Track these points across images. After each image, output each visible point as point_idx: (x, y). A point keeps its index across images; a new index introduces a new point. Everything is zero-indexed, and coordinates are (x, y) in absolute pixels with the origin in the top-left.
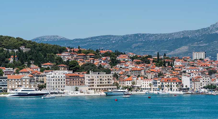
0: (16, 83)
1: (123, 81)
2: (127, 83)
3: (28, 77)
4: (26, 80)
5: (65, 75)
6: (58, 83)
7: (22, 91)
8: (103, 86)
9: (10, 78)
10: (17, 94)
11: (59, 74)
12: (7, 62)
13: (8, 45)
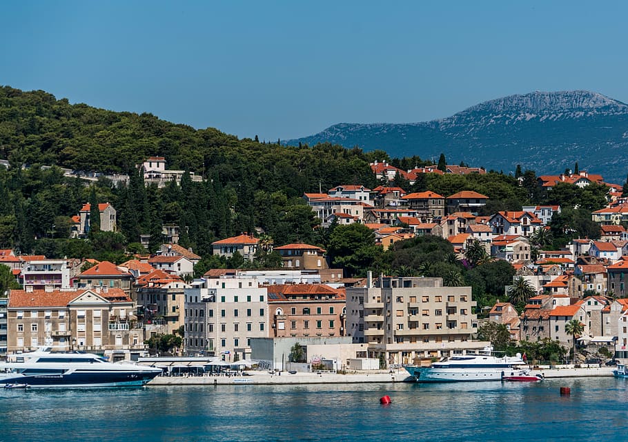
0: (48, 327)
1: (541, 319)
2: (557, 328)
3: (100, 301)
4: (89, 313)
5: (264, 292)
6: (230, 328)
7: (41, 360)
8: (426, 338)
9: (20, 304)
10: (20, 375)
11: (240, 287)
12: (63, 233)
13: (85, 154)
